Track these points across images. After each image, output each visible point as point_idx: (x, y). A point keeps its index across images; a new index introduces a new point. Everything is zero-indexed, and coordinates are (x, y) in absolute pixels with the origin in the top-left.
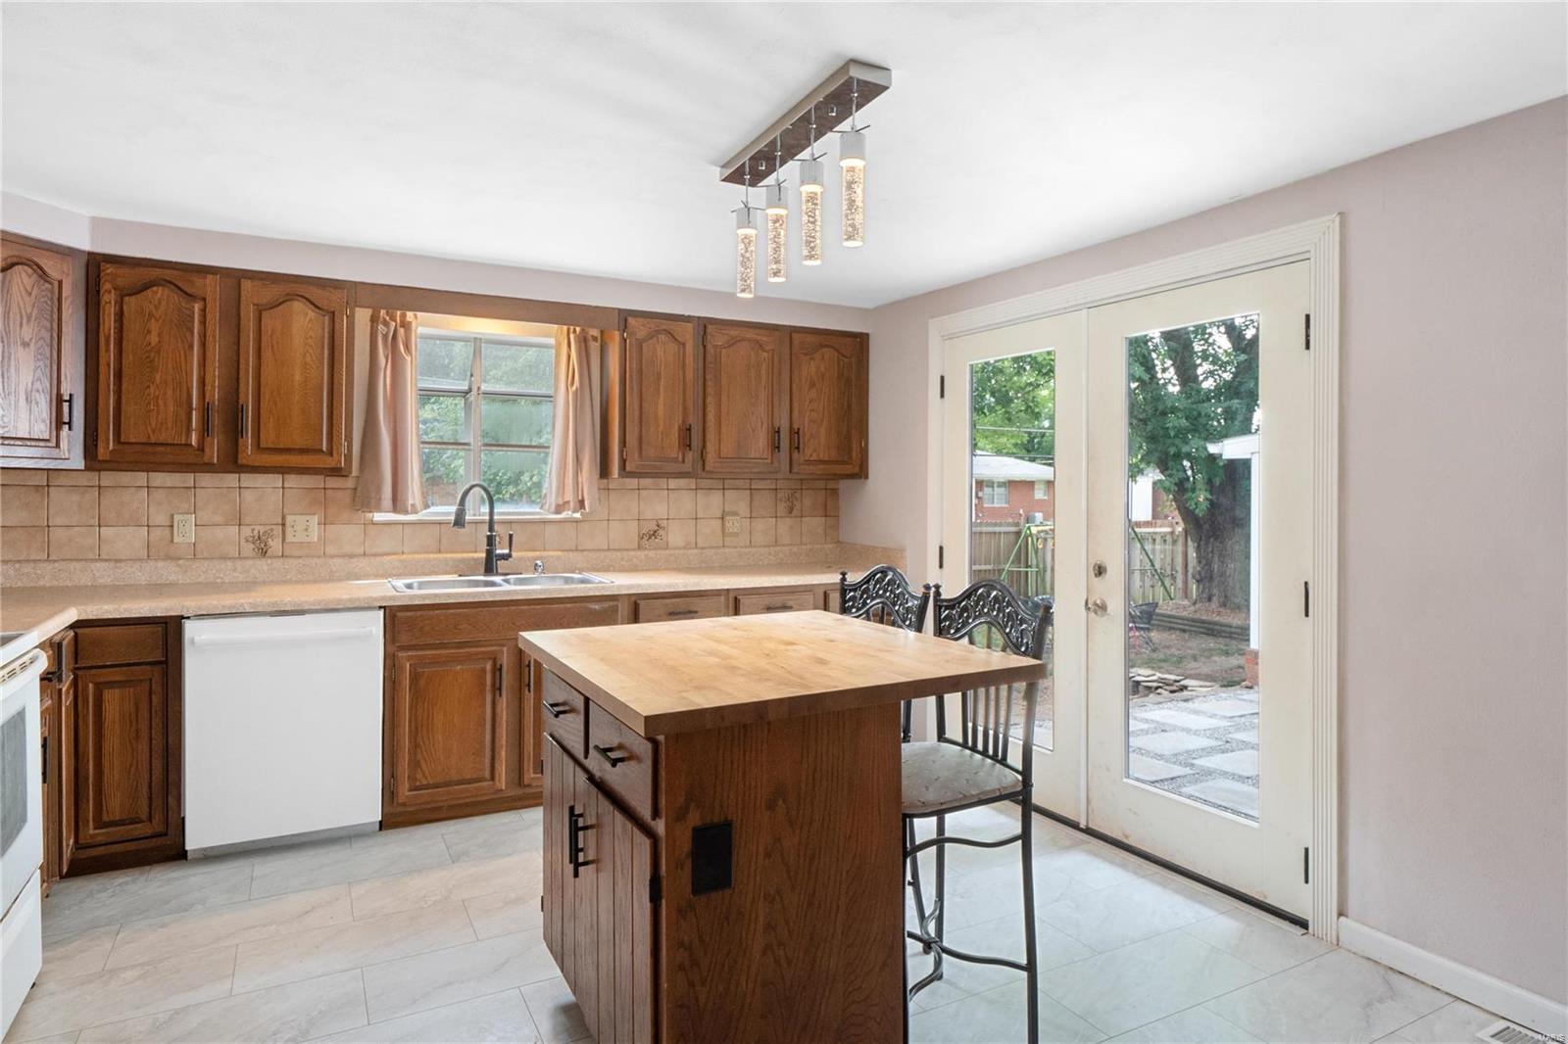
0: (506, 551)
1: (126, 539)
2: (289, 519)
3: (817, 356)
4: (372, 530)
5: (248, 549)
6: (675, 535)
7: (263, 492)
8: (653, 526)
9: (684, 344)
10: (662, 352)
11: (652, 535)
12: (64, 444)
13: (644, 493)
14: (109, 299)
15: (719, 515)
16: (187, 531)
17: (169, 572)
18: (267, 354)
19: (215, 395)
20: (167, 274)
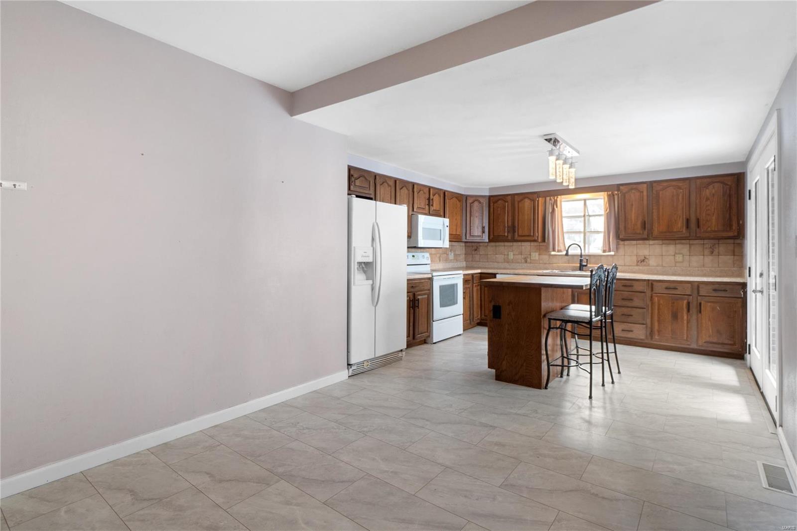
0: (585, 264)
1: (500, 257)
2: (532, 253)
3: (711, 187)
4: (551, 257)
5: (523, 261)
6: (652, 262)
7: (526, 246)
8: (643, 258)
9: (643, 192)
10: (633, 196)
11: (643, 261)
12: (484, 236)
13: (639, 246)
14: (492, 204)
15: (673, 254)
16: (511, 256)
17: (506, 265)
18: (520, 213)
19: (510, 224)
20: (500, 197)
